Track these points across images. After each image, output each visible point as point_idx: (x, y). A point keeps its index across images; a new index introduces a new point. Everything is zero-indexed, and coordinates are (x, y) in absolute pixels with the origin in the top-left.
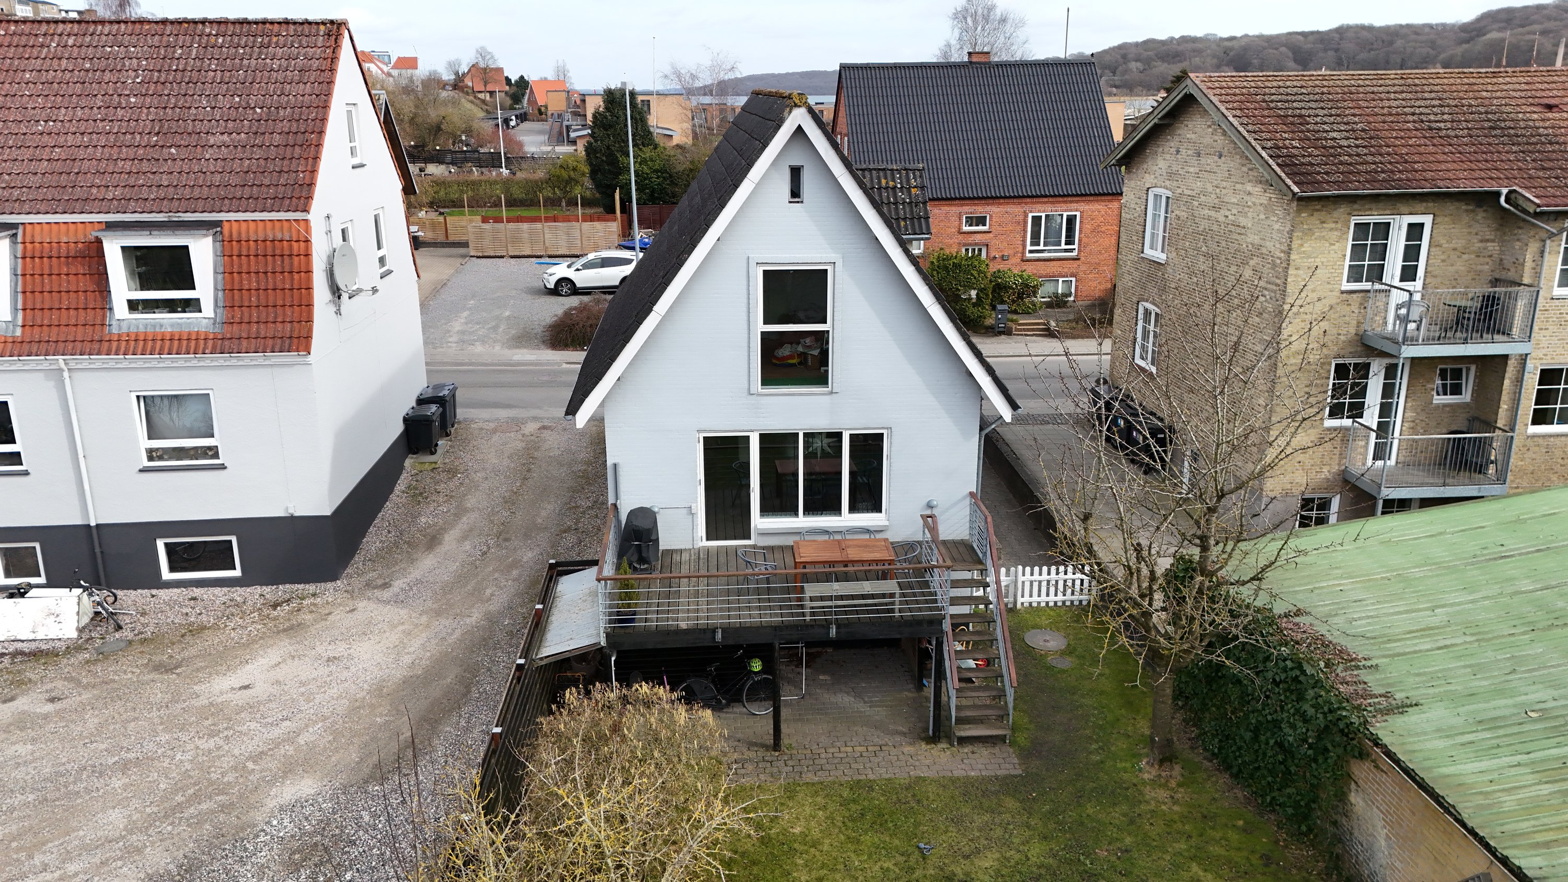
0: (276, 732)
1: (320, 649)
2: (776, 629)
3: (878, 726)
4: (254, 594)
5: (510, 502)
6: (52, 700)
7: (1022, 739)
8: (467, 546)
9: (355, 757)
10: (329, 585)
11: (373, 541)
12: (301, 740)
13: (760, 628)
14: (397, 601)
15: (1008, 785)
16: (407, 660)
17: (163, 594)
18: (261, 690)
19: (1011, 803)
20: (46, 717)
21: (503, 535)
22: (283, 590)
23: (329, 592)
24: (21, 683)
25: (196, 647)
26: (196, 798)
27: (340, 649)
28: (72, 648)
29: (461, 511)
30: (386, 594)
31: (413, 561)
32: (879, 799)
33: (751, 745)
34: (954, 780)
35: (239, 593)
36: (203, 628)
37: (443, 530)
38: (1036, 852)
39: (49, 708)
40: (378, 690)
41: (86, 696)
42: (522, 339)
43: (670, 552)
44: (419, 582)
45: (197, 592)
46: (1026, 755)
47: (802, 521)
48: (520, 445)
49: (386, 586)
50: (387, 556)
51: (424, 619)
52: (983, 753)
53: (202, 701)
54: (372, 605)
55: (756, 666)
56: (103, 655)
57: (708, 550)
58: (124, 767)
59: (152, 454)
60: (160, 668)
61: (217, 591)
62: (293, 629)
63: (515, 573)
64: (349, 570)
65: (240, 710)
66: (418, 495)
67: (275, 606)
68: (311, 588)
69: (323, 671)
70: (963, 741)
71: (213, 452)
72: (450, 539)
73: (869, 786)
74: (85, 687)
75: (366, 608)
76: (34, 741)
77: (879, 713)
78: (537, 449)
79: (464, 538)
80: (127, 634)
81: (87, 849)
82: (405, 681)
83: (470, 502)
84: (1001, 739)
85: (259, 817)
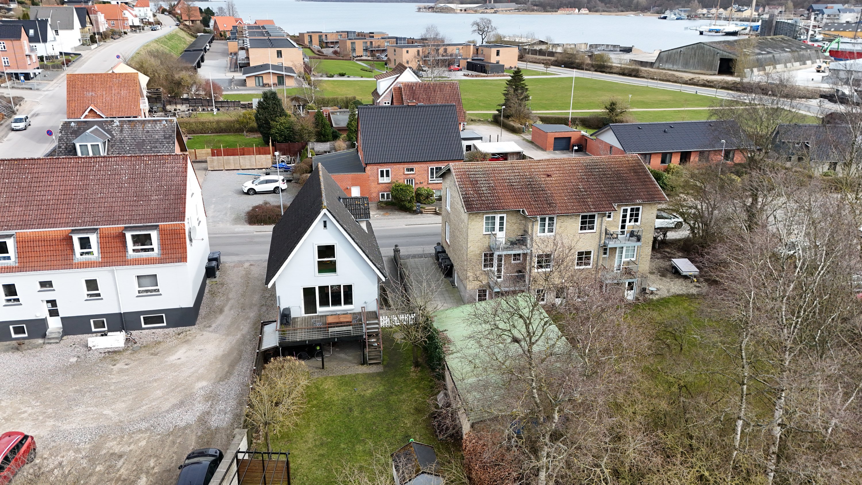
0: (192, 370)
1: (196, 347)
2: (322, 340)
3: (350, 362)
4: (171, 330)
5: (243, 295)
6: (127, 364)
7: (385, 363)
8: (232, 312)
9: (215, 376)
10: (193, 327)
11: (203, 311)
12: (199, 372)
13: (318, 340)
14: (215, 331)
15: (379, 374)
16: (222, 349)
17: (143, 331)
18: (183, 359)
19: (378, 378)
20: (128, 369)
21: (243, 308)
22: (180, 329)
23: (193, 329)
24: (115, 360)
25: (161, 348)
26: (177, 387)
27: (202, 347)
28: (125, 350)
29: (228, 300)
30: (211, 329)
31: (216, 318)
32: (347, 379)
33: (317, 368)
34: (366, 374)
35: (167, 330)
36: (160, 342)
37: (224, 306)
38: (381, 389)
39: (127, 367)
40: (216, 358)
41: (136, 363)
42: (237, 220)
43: (294, 318)
44: (220, 325)
45: (154, 331)
46: (385, 366)
47: (331, 308)
48: (244, 273)
49: (210, 326)
50: (207, 316)
51: (224, 337)
52: (375, 366)
53: (169, 363)
54: (208, 333)
55: (318, 348)
56: (134, 351)
57: (305, 317)
58: (155, 380)
59: (139, 292)
60: (152, 354)
61: (159, 330)
62: (187, 342)
63: (248, 321)
64: (197, 322)
65: (180, 365)
66: (213, 294)
67: (179, 334)
68: (188, 328)
69: (199, 353)
70: (370, 364)
71: (158, 290)
72: (226, 309)
73: (345, 376)
74: (134, 360)
75: (207, 334)
76: (128, 375)
77: (350, 358)
78: (250, 274)
79: (231, 309)
80: (138, 344)
81: (154, 400)
82: (223, 355)
83: (231, 296)
84: (380, 363)
85: (195, 391)
